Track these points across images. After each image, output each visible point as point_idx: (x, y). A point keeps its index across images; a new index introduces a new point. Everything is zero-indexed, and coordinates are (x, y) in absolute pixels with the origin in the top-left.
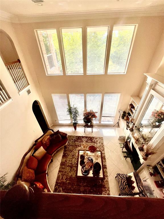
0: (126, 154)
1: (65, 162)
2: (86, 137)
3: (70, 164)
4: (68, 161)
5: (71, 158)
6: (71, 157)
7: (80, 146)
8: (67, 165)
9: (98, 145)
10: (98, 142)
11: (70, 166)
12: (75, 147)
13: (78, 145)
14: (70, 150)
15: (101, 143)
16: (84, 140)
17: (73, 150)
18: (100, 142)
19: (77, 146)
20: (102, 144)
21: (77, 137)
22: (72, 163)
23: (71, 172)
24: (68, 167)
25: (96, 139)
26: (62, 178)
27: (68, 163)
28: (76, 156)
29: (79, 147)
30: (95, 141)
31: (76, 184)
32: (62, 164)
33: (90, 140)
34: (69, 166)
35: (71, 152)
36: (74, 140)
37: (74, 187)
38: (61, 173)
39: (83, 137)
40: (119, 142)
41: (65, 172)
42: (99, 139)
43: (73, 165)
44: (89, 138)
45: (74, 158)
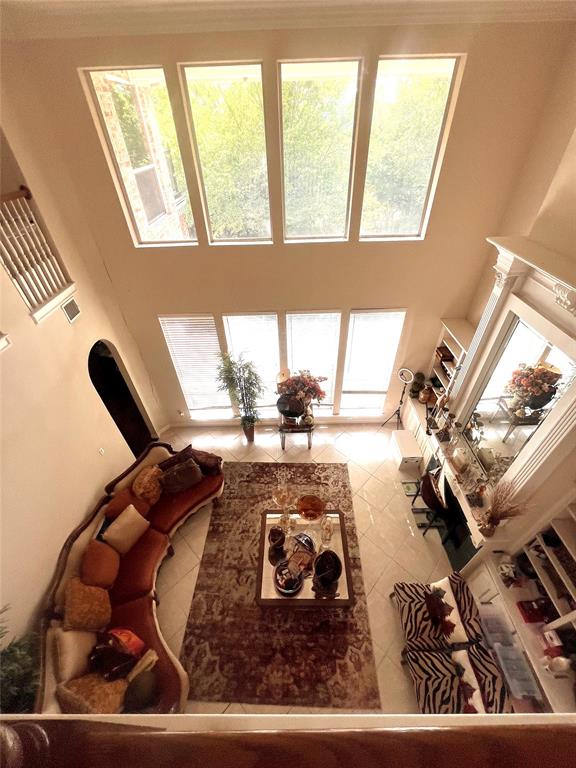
0: (424, 516)
1: (216, 555)
2: (288, 466)
3: (235, 559)
4: (226, 551)
5: (238, 541)
6: (238, 537)
7: (267, 496)
8: (226, 562)
9: (332, 489)
10: (332, 480)
11: (235, 567)
12: (252, 501)
13: (262, 495)
14: (235, 514)
15: (340, 483)
16: (283, 475)
17: (242, 513)
18: (336, 482)
19: (256, 496)
20: (345, 486)
21: (257, 468)
22: (242, 556)
23: (237, 586)
24: (228, 572)
25: (324, 469)
26: (209, 610)
27: (228, 557)
28: (254, 532)
29: (265, 502)
30: (319, 478)
31: (256, 628)
32: (208, 562)
33: (301, 473)
34: (230, 567)
35: (239, 518)
36: (248, 476)
37: (253, 636)
38: (205, 592)
39: (277, 465)
40: (401, 477)
41: (220, 589)
42: (332, 469)
43: (246, 562)
44: (300, 467)
45: (248, 538)
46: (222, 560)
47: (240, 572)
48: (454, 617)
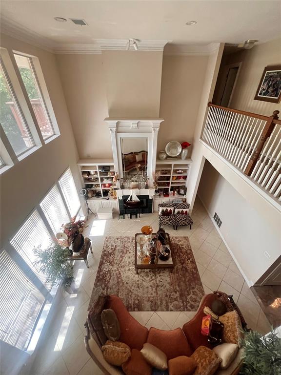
0: (133, 216)
1: (152, 302)
2: (101, 264)
3: (152, 289)
4: (149, 296)
5: (143, 290)
6: (141, 289)
7: (119, 276)
8: (154, 294)
9: (119, 243)
10: (114, 244)
11: (156, 289)
12: (121, 284)
13: (118, 278)
14: (128, 294)
15: (116, 240)
16: (106, 267)
17: (128, 289)
18: (115, 242)
19: (118, 282)
20: (118, 239)
21: (98, 284)
22: (151, 286)
23: (164, 286)
24: (159, 293)
25: (107, 246)
26: (176, 299)
27: (152, 294)
28: (138, 281)
29: (122, 276)
30: (112, 249)
32: (154, 308)
33: (107, 257)
34: (156, 292)
35: (130, 291)
36: (104, 289)
38: (169, 304)
39: (99, 272)
40: (116, 219)
41: (167, 296)
42: (108, 243)
43: (154, 284)
44: (103, 258)
45: (141, 284)
46: (153, 297)
47: (158, 286)
48: (169, 209)
